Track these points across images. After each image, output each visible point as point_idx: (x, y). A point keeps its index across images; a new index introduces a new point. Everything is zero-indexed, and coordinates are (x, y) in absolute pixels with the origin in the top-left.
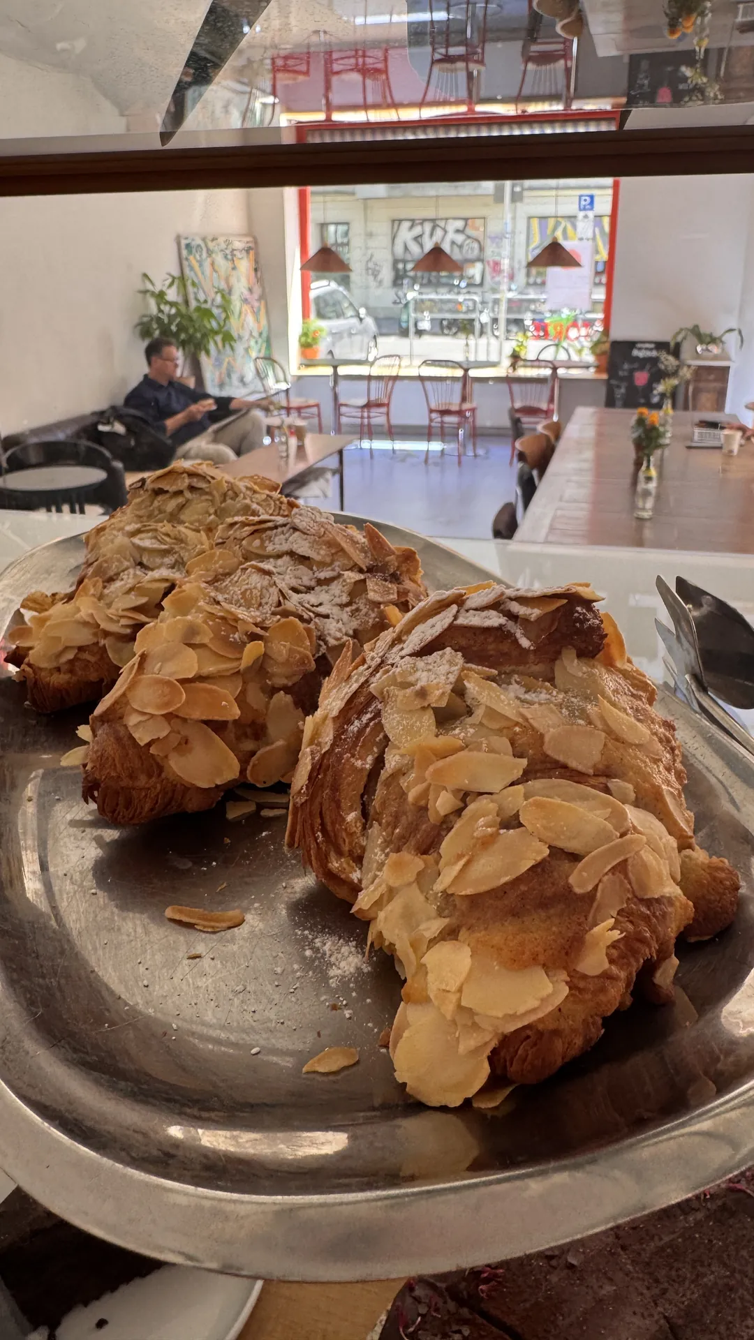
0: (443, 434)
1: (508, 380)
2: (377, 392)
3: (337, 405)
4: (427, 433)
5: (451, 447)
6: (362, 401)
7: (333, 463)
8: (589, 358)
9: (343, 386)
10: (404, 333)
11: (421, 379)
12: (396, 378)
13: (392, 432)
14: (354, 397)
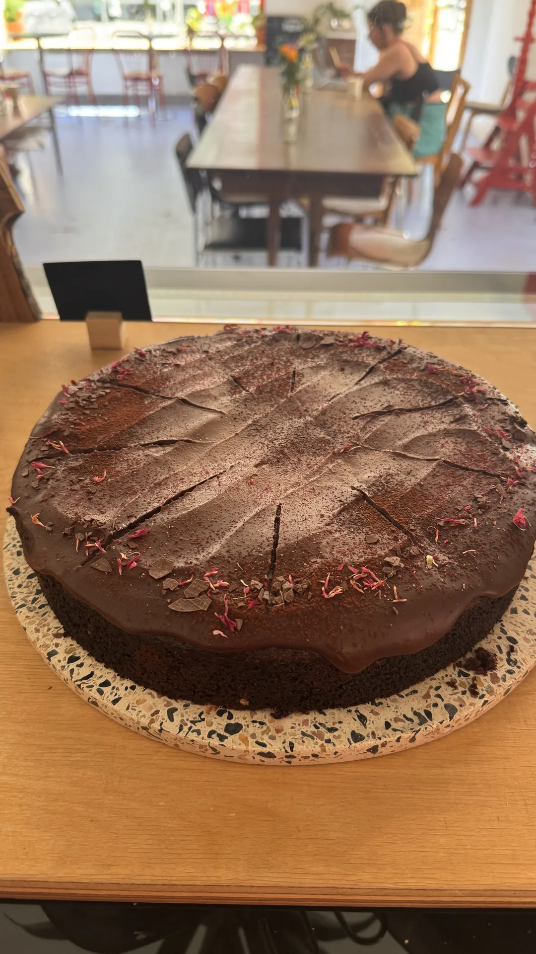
0: (138, 101)
1: (186, 52)
2: (77, 62)
3: (45, 75)
4: (122, 100)
5: (144, 113)
6: (65, 70)
7: (45, 121)
8: (251, 31)
9: (49, 59)
10: (98, 18)
11: (114, 51)
12: (91, 51)
13: (95, 100)
14: (59, 67)
